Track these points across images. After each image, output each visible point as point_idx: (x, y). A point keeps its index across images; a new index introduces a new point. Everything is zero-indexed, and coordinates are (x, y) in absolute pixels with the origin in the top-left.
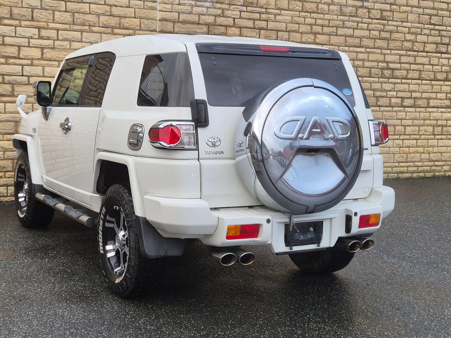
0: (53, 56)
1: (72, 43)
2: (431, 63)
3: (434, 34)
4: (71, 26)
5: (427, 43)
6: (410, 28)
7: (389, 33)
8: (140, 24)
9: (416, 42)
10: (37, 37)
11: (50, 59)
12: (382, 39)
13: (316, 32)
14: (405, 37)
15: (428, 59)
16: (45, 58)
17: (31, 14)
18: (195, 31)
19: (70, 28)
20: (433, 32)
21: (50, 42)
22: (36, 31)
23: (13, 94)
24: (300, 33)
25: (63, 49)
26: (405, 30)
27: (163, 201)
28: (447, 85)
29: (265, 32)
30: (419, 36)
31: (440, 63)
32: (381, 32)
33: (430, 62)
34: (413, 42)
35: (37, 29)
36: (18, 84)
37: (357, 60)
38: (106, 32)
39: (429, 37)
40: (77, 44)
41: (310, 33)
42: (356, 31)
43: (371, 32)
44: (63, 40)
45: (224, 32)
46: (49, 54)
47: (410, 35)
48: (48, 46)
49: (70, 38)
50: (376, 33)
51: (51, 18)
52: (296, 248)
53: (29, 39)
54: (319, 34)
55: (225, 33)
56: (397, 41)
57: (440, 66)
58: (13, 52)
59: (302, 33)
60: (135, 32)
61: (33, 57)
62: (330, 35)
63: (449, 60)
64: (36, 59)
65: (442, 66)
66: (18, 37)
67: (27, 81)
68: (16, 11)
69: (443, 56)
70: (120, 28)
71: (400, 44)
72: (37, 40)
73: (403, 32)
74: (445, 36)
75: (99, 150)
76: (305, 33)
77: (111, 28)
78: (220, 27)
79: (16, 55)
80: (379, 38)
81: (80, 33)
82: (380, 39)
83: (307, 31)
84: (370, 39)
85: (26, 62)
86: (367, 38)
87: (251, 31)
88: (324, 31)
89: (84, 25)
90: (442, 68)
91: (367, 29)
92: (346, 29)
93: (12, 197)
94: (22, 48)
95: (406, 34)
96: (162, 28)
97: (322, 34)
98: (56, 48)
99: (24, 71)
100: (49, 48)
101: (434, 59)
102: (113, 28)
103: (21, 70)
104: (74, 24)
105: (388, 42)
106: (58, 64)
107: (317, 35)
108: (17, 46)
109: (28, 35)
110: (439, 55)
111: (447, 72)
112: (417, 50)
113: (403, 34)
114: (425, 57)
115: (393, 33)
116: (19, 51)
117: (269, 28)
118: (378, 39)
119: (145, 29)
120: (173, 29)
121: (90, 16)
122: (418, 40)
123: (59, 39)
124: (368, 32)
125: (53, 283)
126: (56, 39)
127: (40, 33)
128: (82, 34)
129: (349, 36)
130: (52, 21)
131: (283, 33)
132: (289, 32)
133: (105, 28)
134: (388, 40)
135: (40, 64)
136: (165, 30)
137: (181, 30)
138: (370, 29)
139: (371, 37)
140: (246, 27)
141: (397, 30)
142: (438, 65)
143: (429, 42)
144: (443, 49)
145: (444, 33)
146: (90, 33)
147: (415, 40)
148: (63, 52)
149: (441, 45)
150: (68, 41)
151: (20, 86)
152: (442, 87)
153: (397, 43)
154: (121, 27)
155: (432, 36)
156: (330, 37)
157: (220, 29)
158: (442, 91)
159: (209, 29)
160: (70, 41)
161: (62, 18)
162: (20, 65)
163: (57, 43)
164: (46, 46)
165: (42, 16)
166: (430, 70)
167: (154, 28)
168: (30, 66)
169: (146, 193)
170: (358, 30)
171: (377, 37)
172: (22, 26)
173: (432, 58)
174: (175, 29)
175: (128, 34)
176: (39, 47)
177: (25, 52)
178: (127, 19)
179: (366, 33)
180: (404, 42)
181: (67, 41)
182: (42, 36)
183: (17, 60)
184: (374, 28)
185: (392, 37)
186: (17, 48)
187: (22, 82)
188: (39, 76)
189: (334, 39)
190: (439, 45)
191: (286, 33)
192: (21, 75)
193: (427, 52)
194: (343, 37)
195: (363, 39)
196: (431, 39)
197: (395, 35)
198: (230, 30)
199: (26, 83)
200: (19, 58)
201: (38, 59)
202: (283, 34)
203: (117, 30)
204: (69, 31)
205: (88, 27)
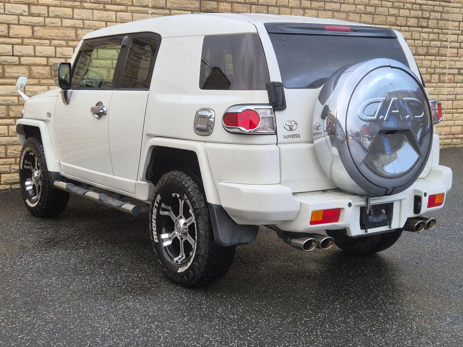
0: (44, 35)
1: (63, 20)
2: (413, 38)
3: (416, 8)
4: (62, 1)
5: (410, 17)
6: (394, 3)
7: (374, 8)
9: (399, 16)
10: (27, 14)
11: (41, 38)
12: (367, 13)
13: (304, 7)
14: (389, 12)
15: (410, 33)
16: (36, 36)
18: (188, 6)
19: (61, 4)
20: (414, 6)
21: (41, 20)
22: (25, 7)
23: (4, 75)
24: (290, 8)
25: (55, 26)
26: (388, 5)
27: (244, 188)
28: (427, 60)
29: (257, 7)
30: (401, 11)
31: (421, 38)
32: (366, 7)
33: (412, 36)
34: (396, 17)
35: (27, 6)
36: (9, 65)
38: (98, 8)
39: (411, 11)
40: (69, 22)
41: (299, 8)
42: (343, 5)
43: (357, 7)
44: (53, 17)
45: (216, 7)
46: (40, 31)
47: (394, 9)
48: (38, 23)
49: (61, 15)
50: (362, 7)
52: (371, 231)
53: (18, 16)
54: (308, 8)
55: (217, 9)
56: (382, 16)
57: (421, 40)
58: (3, 31)
59: (291, 8)
60: (127, 7)
61: (23, 35)
62: (318, 10)
63: (429, 34)
64: (26, 38)
65: (423, 41)
66: (7, 14)
67: (18, 62)
69: (424, 30)
70: (111, 4)
71: (384, 19)
72: (27, 17)
73: (387, 6)
74: (426, 10)
75: (150, 136)
76: (295, 8)
77: (103, 4)
78: (212, 2)
79: (5, 33)
80: (364, 12)
81: (71, 9)
82: (365, 14)
83: (296, 5)
84: (356, 14)
85: (16, 41)
86: (353, 13)
87: (242, 6)
88: (313, 6)
89: (75, 1)
90: (422, 42)
91: (354, 4)
92: (334, 4)
93: (6, 185)
94: (12, 26)
95: (390, 9)
96: (154, 3)
97: (311, 9)
98: (47, 26)
99: (14, 51)
100: (40, 25)
101: (416, 33)
102: (105, 4)
103: (11, 50)
105: (373, 17)
106: (49, 43)
107: (306, 10)
108: (6, 24)
109: (18, 12)
110: (420, 29)
111: (427, 47)
112: (399, 24)
113: (387, 9)
114: (407, 31)
115: (377, 7)
116: (9, 29)
117: (259, 3)
118: (363, 14)
119: (137, 4)
120: (165, 4)
122: (401, 15)
123: (50, 16)
124: (354, 6)
125: (104, 275)
126: (47, 16)
127: (30, 10)
128: (73, 11)
129: (337, 11)
131: (273, 8)
132: (279, 7)
133: (97, 3)
134: (373, 15)
135: (31, 43)
136: (158, 5)
137: (173, 6)
138: (356, 3)
139: (357, 12)
140: (238, 2)
141: (381, 5)
142: (419, 40)
143: (410, 16)
144: (424, 24)
145: (424, 7)
146: (81, 10)
147: (398, 14)
148: (54, 30)
149: (422, 19)
150: (59, 18)
151: (11, 66)
152: (423, 61)
153: (381, 18)
154: (113, 3)
155: (413, 10)
156: (318, 12)
157: (212, 4)
158: (423, 66)
159: (200, 4)
160: (61, 18)
162: (10, 44)
163: (48, 20)
164: (37, 23)
166: (412, 45)
167: (146, 3)
168: (20, 45)
169: (220, 180)
170: (345, 5)
171: (362, 11)
172: (11, 2)
173: (413, 33)
174: (167, 5)
175: (120, 11)
176: (29, 25)
177: (15, 30)
179: (352, 8)
180: (388, 17)
181: (57, 18)
182: (32, 13)
183: (7, 39)
184: (359, 3)
185: (377, 11)
186: (6, 26)
187: (13, 63)
188: (30, 55)
189: (322, 14)
190: (420, 20)
191: (276, 8)
192: (11, 55)
193: (409, 26)
194: (331, 12)
195: (350, 14)
196: (413, 13)
197: (380, 10)
198: (222, 5)
199: (17, 63)
200: (9, 37)
201: (29, 38)
202: (274, 10)
203: (109, 5)
204: (60, 7)
205: (79, 3)
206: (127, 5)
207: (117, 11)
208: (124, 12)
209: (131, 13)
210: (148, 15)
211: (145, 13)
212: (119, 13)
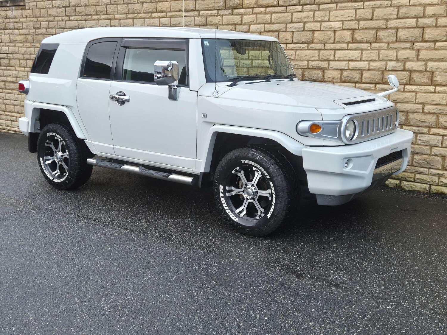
4: (127, 15)
8: (170, 6)
17: (106, 10)
37: (424, 16)
38: (148, 17)
51: (116, 11)
60: (167, 14)
68: (98, 8)
70: (156, 12)
81: (132, 20)
89: (134, 13)
102: (152, 13)
104: (128, 13)
119: (173, 10)
120: (194, 7)
121: (137, 5)
128: (133, 21)
130: (116, 13)
133: (147, 13)
146: (138, 20)
161: (122, 10)
165: (111, 10)
167: (179, 8)
175: (162, 17)
178: (161, 3)
203: (155, 14)
204: (126, 19)
205: (136, 14)
206: (167, 12)
207: (160, 18)
208: (165, 17)
209: (169, 18)
210: (181, 18)
211: (179, 17)
212: (161, 19)
